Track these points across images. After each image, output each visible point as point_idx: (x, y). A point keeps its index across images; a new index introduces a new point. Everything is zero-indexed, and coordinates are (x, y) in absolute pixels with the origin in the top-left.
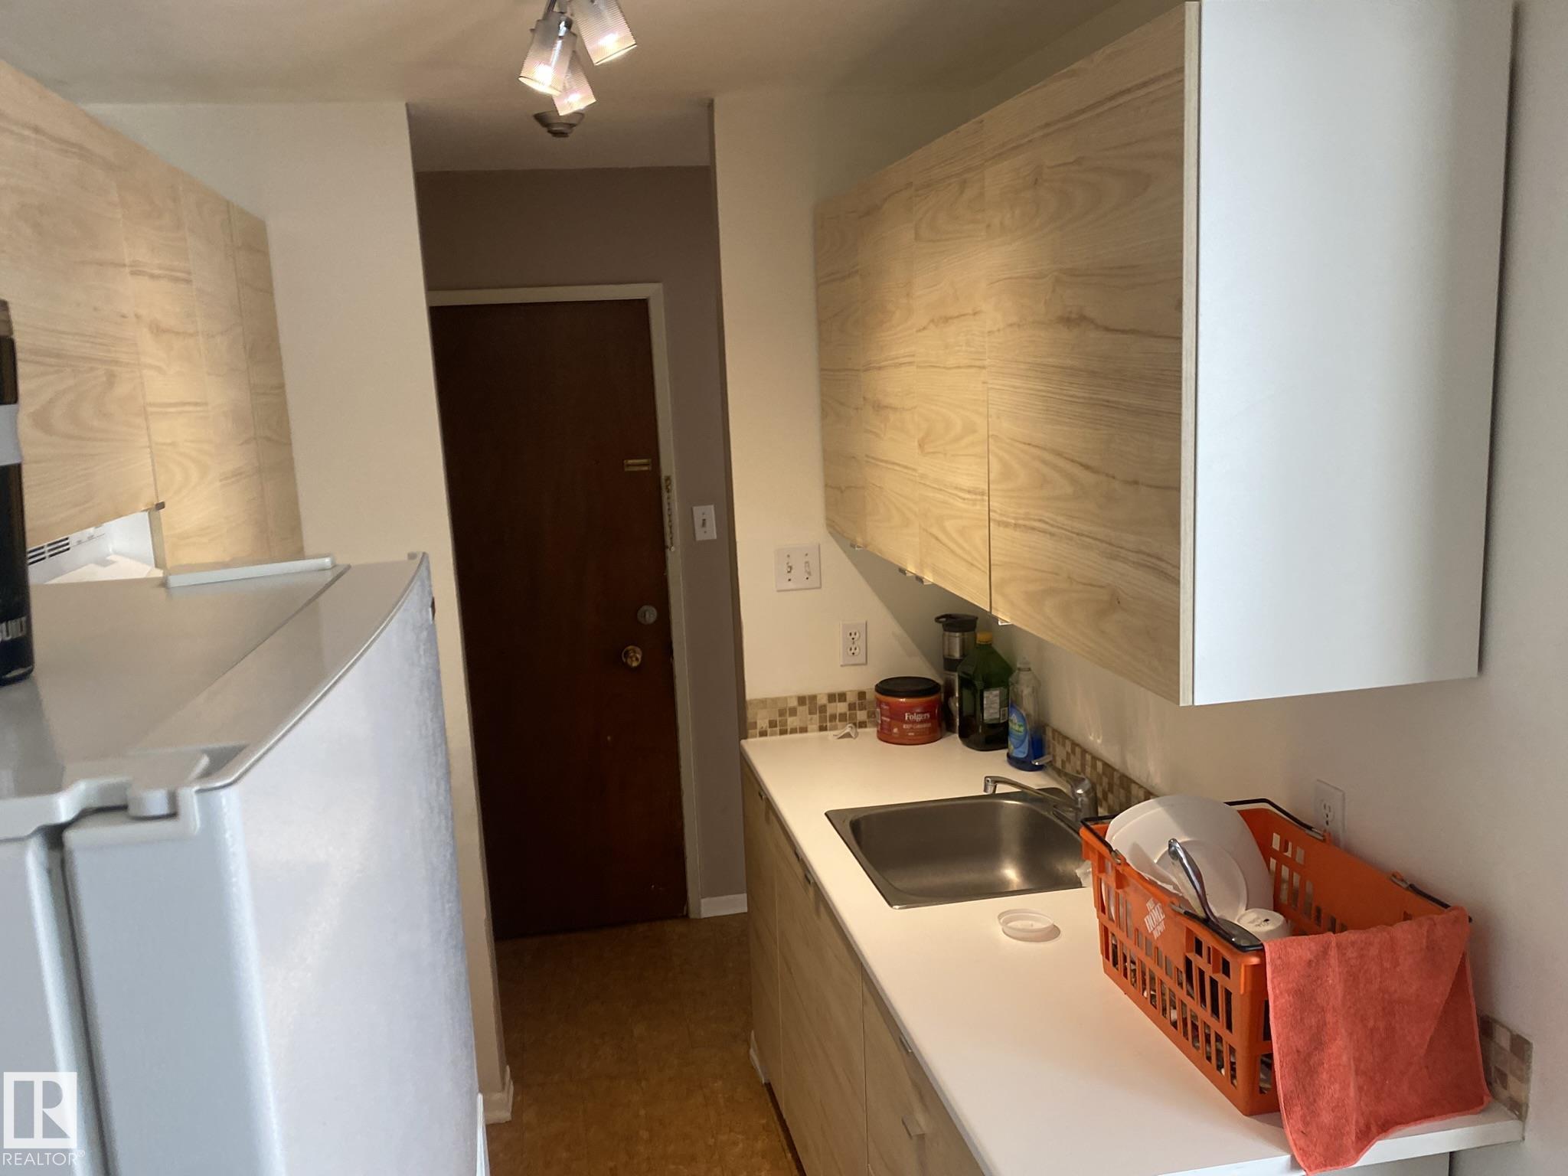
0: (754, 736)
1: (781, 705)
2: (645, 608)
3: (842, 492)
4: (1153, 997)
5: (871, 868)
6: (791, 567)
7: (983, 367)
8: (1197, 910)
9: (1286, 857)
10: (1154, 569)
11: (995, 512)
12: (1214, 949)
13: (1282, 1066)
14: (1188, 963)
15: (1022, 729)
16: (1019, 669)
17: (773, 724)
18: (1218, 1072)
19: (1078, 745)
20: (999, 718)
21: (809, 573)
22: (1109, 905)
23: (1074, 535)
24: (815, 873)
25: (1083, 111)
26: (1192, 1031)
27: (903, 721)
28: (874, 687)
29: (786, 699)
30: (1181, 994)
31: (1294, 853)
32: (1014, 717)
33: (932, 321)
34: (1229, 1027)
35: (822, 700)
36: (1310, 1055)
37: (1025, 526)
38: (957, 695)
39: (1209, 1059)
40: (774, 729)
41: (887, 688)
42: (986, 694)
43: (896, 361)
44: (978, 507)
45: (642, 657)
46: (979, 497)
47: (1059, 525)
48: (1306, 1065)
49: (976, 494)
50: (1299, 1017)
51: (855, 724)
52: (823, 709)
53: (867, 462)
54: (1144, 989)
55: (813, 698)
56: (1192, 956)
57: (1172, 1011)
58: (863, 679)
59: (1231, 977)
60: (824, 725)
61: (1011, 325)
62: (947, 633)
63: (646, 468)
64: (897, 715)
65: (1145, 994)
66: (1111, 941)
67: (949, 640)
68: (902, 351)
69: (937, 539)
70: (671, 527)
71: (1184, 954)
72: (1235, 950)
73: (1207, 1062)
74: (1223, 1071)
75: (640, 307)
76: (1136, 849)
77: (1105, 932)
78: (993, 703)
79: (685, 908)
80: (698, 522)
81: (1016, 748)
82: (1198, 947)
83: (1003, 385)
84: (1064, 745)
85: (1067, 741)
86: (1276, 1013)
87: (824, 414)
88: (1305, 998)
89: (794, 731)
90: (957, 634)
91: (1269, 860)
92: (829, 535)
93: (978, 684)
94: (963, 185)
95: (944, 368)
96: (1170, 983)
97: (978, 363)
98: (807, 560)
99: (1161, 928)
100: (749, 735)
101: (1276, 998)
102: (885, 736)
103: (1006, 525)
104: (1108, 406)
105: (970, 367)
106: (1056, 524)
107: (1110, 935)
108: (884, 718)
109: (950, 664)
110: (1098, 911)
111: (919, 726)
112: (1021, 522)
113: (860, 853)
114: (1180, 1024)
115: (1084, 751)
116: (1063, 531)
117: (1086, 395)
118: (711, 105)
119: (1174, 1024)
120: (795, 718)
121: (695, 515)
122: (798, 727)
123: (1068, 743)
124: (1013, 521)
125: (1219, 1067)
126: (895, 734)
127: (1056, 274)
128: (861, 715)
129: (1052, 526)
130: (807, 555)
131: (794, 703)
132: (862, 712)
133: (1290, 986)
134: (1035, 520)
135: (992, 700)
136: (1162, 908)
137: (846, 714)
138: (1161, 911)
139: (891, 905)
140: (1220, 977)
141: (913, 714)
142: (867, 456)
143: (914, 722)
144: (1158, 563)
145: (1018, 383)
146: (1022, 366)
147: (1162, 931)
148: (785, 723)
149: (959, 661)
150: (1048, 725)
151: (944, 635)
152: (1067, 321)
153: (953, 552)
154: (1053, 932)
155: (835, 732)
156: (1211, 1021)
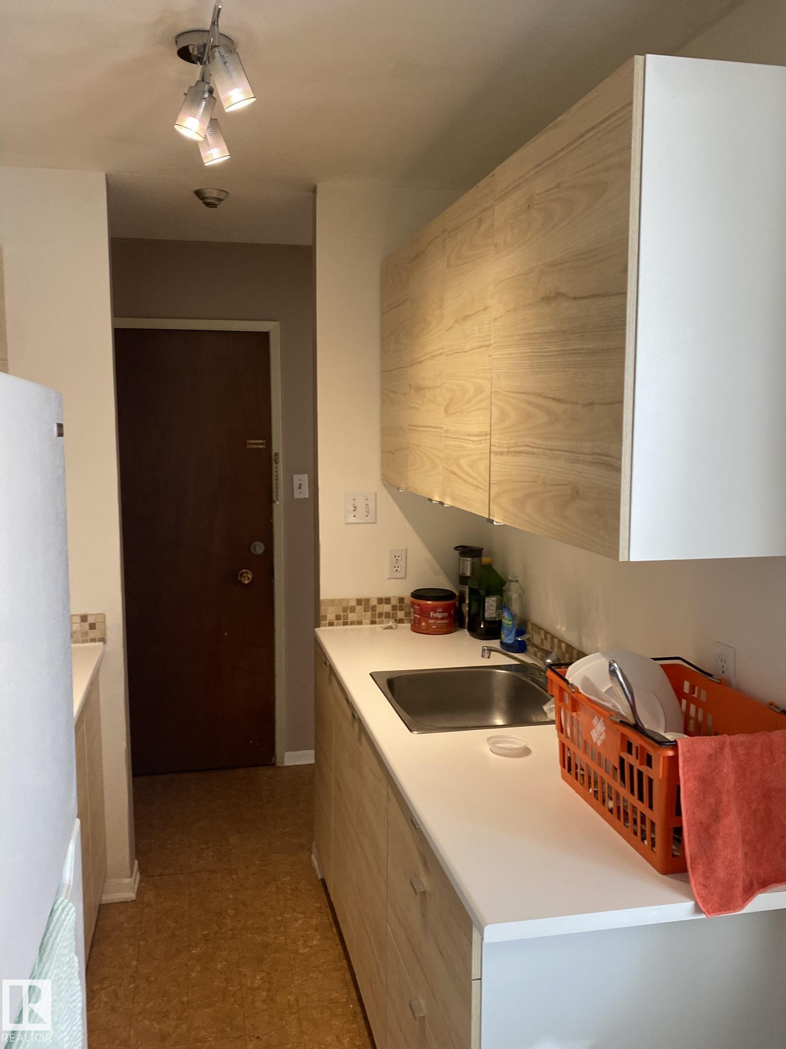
0: (325, 626)
1: (344, 605)
2: (256, 543)
3: (393, 454)
4: (596, 792)
5: (399, 708)
6: (355, 507)
7: (490, 345)
8: (629, 719)
9: (694, 697)
10: (602, 463)
11: (494, 446)
12: (641, 746)
13: (689, 834)
14: (622, 761)
15: (511, 623)
16: (511, 581)
17: (338, 618)
18: (642, 843)
19: (548, 633)
20: (496, 617)
21: (368, 512)
22: (566, 725)
23: (549, 452)
24: (360, 712)
25: (562, 150)
26: (624, 816)
27: (429, 617)
28: (410, 595)
29: (348, 600)
30: (617, 785)
31: (699, 695)
32: (506, 615)
33: (456, 321)
34: (651, 807)
35: (374, 602)
36: (709, 826)
37: (514, 452)
38: (467, 602)
39: (635, 833)
40: (339, 621)
41: (418, 595)
42: (487, 599)
43: (432, 354)
44: (483, 445)
45: (252, 579)
46: (484, 438)
47: (538, 446)
48: (707, 833)
49: (482, 436)
50: (702, 797)
51: (396, 620)
52: (374, 608)
53: (410, 429)
54: (590, 787)
55: (368, 600)
56: (625, 755)
57: (610, 801)
58: (402, 589)
59: (653, 767)
60: (374, 620)
61: (509, 311)
62: (462, 558)
63: (261, 447)
64: (424, 613)
65: (591, 790)
66: (567, 754)
67: (463, 564)
68: (436, 347)
69: (455, 474)
70: (277, 488)
71: (619, 754)
72: (657, 745)
73: (635, 836)
74: (646, 842)
75: (264, 337)
76: (586, 680)
77: (563, 747)
78: (492, 606)
79: (273, 758)
80: (296, 486)
81: (506, 636)
82: (629, 748)
83: (503, 354)
84: (539, 634)
85: (541, 631)
86: (685, 793)
87: (383, 402)
88: (706, 783)
89: (352, 623)
90: (469, 559)
91: (681, 700)
92: (383, 487)
93: (482, 592)
94: (480, 221)
95: (464, 352)
96: (608, 778)
97: (485, 343)
98: (367, 503)
99: (603, 737)
100: (321, 625)
101: (685, 781)
102: (416, 628)
103: (502, 453)
104: (574, 353)
105: (481, 347)
106: (535, 446)
107: (566, 749)
108: (416, 616)
109: (463, 580)
110: (558, 731)
111: (440, 622)
112: (512, 449)
113: (392, 698)
114: (615, 811)
115: (553, 637)
116: (541, 450)
117: (560, 349)
118: (314, 191)
119: (611, 811)
120: (353, 614)
121: (294, 481)
122: (356, 621)
123: (542, 632)
124: (506, 450)
125: (643, 839)
126: (423, 626)
127: (542, 267)
128: (401, 614)
129: (533, 447)
130: (367, 499)
131: (354, 603)
132: (401, 612)
133: (696, 773)
134: (521, 446)
135: (491, 603)
136: (604, 722)
137: (389, 613)
138: (603, 724)
139: (411, 731)
140: (644, 769)
141: (436, 613)
142: (410, 425)
143: (437, 618)
144: (606, 459)
145: (511, 350)
146: (516, 338)
147: (604, 739)
148: (346, 617)
149: (469, 578)
150: (528, 621)
151: (460, 559)
152: (547, 299)
153: (465, 481)
154: (526, 752)
155: (381, 625)
156: (638, 804)
